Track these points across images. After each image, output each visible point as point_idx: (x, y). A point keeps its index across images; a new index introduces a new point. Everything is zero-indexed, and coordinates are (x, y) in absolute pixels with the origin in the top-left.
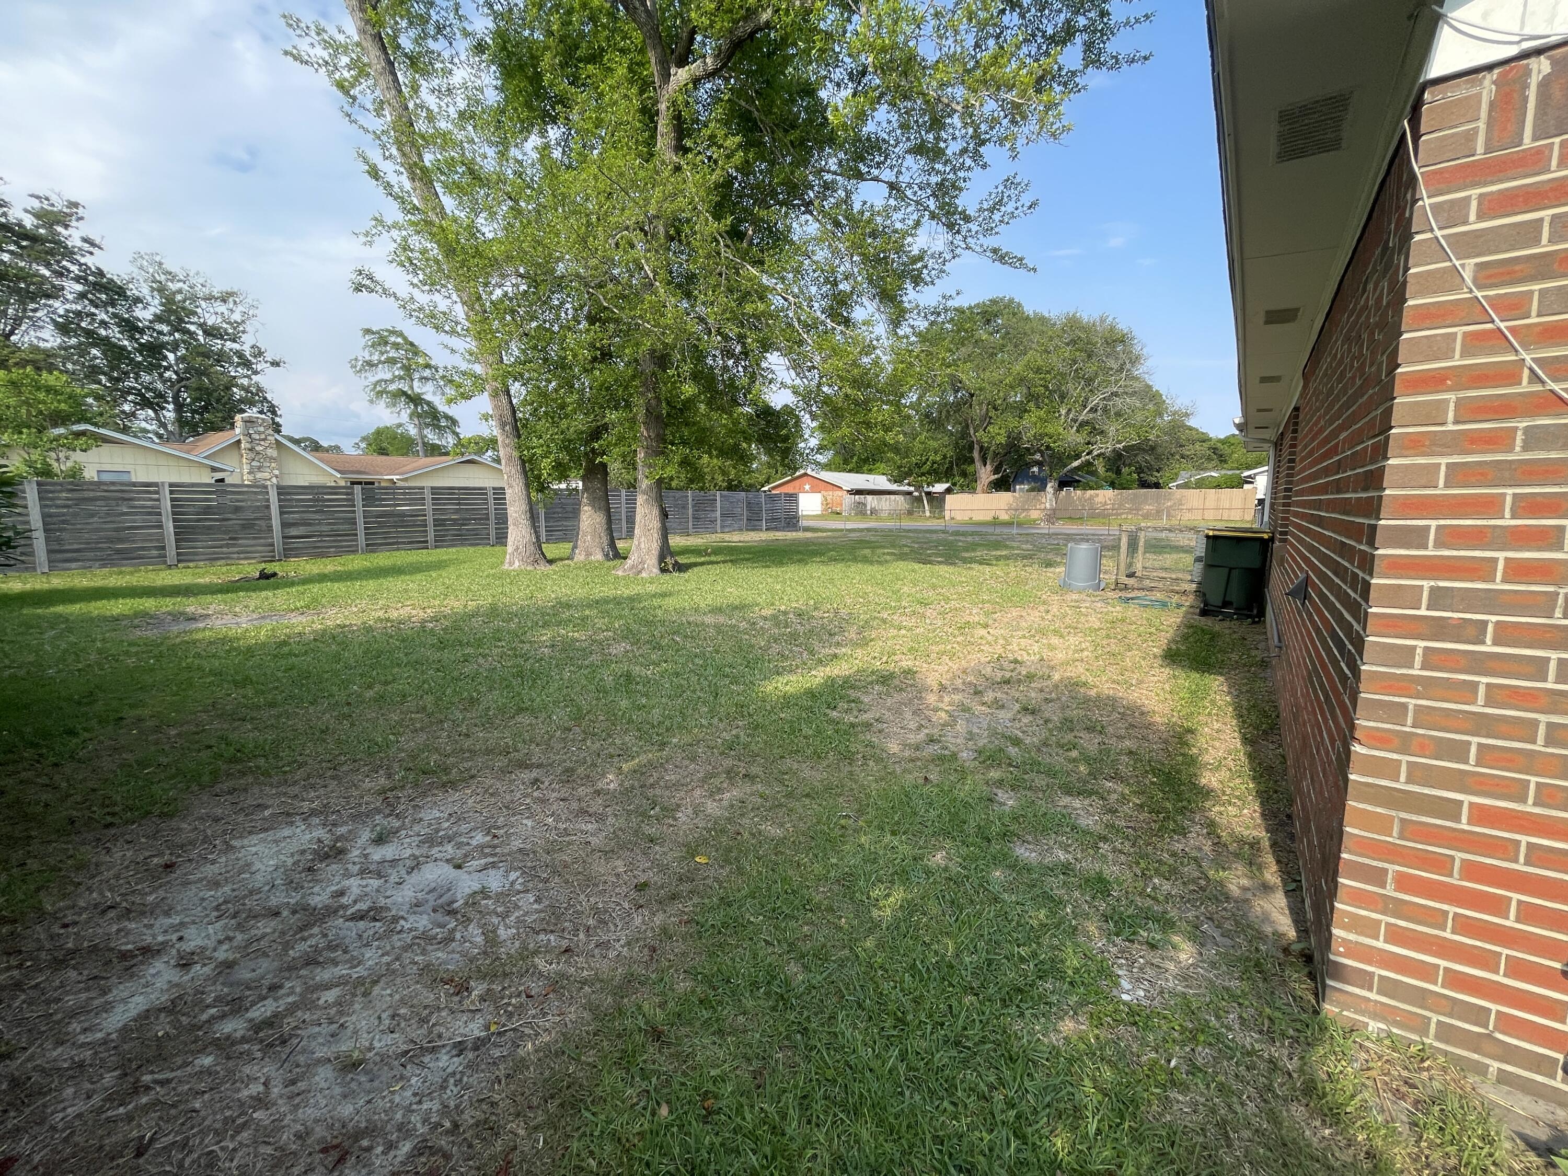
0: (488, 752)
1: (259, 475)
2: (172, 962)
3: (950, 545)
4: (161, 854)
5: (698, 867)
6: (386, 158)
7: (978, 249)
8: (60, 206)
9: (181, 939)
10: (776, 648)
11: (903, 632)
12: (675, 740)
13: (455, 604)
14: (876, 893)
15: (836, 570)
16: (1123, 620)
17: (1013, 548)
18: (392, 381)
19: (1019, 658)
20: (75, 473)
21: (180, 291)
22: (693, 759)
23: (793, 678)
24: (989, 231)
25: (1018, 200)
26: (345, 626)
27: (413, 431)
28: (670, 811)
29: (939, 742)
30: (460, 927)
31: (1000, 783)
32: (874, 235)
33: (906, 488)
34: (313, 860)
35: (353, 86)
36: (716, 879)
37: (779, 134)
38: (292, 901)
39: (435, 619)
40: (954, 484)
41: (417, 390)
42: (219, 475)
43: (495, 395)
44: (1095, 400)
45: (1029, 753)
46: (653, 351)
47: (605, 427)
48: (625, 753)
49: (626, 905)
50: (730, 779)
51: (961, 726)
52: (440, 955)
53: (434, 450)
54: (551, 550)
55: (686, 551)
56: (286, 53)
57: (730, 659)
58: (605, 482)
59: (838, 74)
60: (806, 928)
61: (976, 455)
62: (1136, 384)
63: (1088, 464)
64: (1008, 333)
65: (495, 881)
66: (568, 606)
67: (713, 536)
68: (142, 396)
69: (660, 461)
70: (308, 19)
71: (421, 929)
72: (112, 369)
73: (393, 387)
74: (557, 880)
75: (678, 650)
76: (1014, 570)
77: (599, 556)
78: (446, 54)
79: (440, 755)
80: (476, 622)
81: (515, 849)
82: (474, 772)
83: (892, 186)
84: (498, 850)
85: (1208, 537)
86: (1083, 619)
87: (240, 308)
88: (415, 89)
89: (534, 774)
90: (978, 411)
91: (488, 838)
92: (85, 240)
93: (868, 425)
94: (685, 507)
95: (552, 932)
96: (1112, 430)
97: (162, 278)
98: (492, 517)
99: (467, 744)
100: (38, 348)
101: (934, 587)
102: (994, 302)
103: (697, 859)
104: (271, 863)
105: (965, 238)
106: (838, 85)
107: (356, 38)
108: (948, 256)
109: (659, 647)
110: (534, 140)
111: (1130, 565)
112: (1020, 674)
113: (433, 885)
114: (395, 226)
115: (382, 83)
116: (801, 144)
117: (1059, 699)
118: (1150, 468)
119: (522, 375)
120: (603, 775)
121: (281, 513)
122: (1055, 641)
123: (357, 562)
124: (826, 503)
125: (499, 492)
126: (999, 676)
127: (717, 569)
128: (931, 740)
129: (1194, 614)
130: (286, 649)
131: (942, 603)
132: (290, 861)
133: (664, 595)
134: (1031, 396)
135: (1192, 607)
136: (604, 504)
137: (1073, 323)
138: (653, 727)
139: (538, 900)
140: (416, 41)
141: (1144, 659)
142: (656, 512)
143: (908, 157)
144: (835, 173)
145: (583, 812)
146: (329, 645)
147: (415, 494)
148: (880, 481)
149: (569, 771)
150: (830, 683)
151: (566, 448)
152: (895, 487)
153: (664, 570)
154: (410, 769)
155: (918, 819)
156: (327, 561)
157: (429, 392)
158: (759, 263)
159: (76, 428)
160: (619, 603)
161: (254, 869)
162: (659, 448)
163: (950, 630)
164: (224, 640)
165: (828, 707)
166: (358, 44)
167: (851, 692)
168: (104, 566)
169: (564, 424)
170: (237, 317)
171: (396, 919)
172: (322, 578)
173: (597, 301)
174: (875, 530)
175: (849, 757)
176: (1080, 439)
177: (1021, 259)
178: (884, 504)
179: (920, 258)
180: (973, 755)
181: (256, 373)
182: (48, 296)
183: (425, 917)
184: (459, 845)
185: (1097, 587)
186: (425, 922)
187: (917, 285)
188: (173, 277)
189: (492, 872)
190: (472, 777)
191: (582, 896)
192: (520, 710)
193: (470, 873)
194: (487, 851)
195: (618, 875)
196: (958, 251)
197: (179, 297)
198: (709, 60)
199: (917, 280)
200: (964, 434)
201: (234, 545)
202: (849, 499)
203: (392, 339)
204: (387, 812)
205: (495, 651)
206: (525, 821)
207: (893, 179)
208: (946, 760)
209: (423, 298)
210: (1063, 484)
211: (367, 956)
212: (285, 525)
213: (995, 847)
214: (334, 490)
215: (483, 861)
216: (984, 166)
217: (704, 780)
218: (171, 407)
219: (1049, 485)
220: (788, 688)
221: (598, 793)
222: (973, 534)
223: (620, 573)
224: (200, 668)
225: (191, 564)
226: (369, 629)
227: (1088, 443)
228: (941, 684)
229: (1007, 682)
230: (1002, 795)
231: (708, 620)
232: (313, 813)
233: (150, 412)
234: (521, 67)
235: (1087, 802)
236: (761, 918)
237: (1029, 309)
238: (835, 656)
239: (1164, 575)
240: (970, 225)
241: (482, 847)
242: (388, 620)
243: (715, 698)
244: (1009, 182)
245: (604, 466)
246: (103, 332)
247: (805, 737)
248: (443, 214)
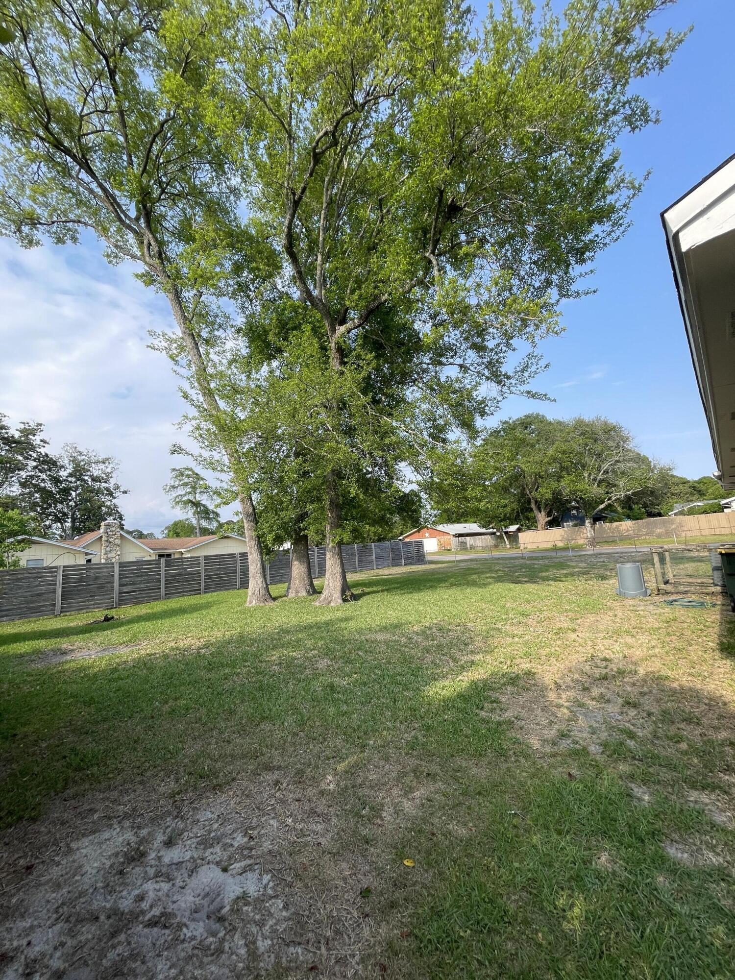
0: (244, 756)
1: (110, 555)
2: (20, 971)
3: (530, 568)
4: (25, 856)
5: (407, 871)
6: (192, 388)
7: (518, 392)
8: (33, 425)
9: (29, 943)
10: (429, 658)
11: (516, 639)
12: (371, 742)
13: (218, 635)
14: (561, 902)
15: (455, 592)
16: (675, 620)
17: (574, 567)
18: (185, 495)
19: (608, 657)
20: (16, 563)
21: (83, 460)
22: (387, 759)
23: (446, 683)
24: (522, 382)
25: (537, 364)
26: (152, 654)
27: (194, 522)
28: (377, 810)
29: (570, 736)
30: (228, 937)
31: (632, 777)
32: (455, 392)
33: (491, 530)
34: (123, 863)
35: (177, 356)
36: (424, 886)
37: (396, 350)
38: (108, 905)
39: (206, 646)
40: (522, 525)
41: (198, 499)
42: (89, 557)
43: (242, 501)
44: (605, 466)
45: (646, 746)
46: (333, 471)
47: (306, 513)
48: (338, 756)
49: (355, 914)
50: (418, 778)
51: (582, 721)
52: (213, 969)
53: (205, 532)
54: (275, 590)
55: (357, 585)
56: (148, 346)
57: (398, 670)
58: (307, 545)
59: (424, 316)
60: (510, 944)
61: (533, 506)
62: (631, 454)
63: (609, 506)
64: (539, 433)
65: (252, 885)
66: (288, 632)
67: (372, 572)
68: (56, 516)
69: (339, 531)
70: (159, 331)
71: (199, 938)
72: (44, 503)
73: (185, 498)
74: (300, 884)
75: (362, 663)
76: (580, 584)
77: (303, 593)
78: (223, 336)
79: (211, 759)
80: (231, 648)
81: (266, 850)
82: (234, 775)
83: (461, 366)
84: (254, 852)
85: (721, 554)
86: (644, 620)
87: (111, 465)
88: (208, 354)
89: (276, 775)
90: (529, 480)
91: (246, 839)
92: (42, 441)
93: (467, 500)
94: (353, 554)
95: (299, 944)
96: (621, 484)
97: (76, 454)
98: (239, 571)
99: (229, 749)
100: (9, 497)
101: (528, 602)
102: (527, 417)
103: (405, 862)
104: (95, 865)
105: (509, 388)
106: (424, 322)
107: (181, 335)
108: (500, 399)
109: (349, 661)
110: (265, 369)
111: (664, 575)
112: (612, 670)
113: (207, 889)
114: (194, 418)
115: (192, 353)
116: (408, 352)
117: (651, 692)
118: (652, 504)
119: (258, 488)
120: (324, 776)
121: (120, 579)
122: (629, 640)
123: (159, 606)
124: (440, 544)
125: (244, 556)
126: (597, 672)
127: (378, 597)
128: (563, 735)
129: (728, 610)
130: (116, 675)
131: (538, 614)
132: (108, 863)
133: (347, 619)
134: (562, 468)
135: (723, 605)
136: (306, 558)
137: (580, 423)
138: (355, 730)
139: (286, 907)
140: (209, 333)
141: (705, 652)
142: (338, 562)
143: (469, 350)
144: (428, 364)
145: (313, 812)
146: (142, 670)
147: (195, 561)
148: (474, 527)
149: (300, 772)
150: (474, 684)
151: (283, 527)
152: (484, 530)
153: (345, 600)
154: (191, 774)
155: (576, 818)
156: (142, 606)
157: (204, 499)
158: (390, 415)
159: (20, 538)
160: (319, 628)
161: (84, 870)
162: (338, 524)
163: (550, 636)
164: (83, 669)
165: (478, 708)
166: (182, 338)
167: (490, 693)
168: (21, 618)
169: (283, 514)
170: (109, 470)
171: (181, 926)
172: (139, 619)
173: (302, 446)
174: (476, 560)
175: (502, 754)
176: (601, 491)
177: (545, 395)
178: (478, 542)
179: (483, 402)
180: (600, 749)
181: (115, 498)
182: (19, 470)
183: (201, 924)
184: (226, 847)
185: (645, 594)
186: (201, 930)
187: (482, 416)
188: (81, 453)
189: (249, 875)
190: (234, 779)
191: (319, 904)
192: (263, 718)
193: (233, 876)
194: (245, 852)
195: (345, 879)
196: (506, 395)
197: (82, 463)
198: (356, 321)
199: (483, 414)
200: (523, 494)
201: (92, 600)
202: (455, 540)
203: (186, 473)
204: (175, 813)
205: (245, 670)
206: (272, 822)
207: (462, 362)
208: (578, 754)
209: (206, 454)
210: (596, 519)
211: (159, 967)
212: (120, 585)
213: (650, 849)
214: (149, 562)
215: (243, 864)
216: (514, 350)
217: (398, 779)
218: (69, 520)
219: (587, 521)
220: (444, 692)
221: (322, 793)
222: (543, 558)
223: (317, 604)
224: (66, 693)
225: (68, 614)
226: (166, 656)
227: (607, 493)
228: (556, 683)
229: (605, 678)
230: (638, 791)
231: (380, 637)
232: (126, 816)
233: (59, 525)
234: (259, 336)
235: (713, 797)
236: (469, 931)
237: (550, 417)
238: (473, 662)
239: (691, 580)
240: (511, 381)
241: (241, 848)
242: (177, 649)
243: (395, 702)
244: (530, 356)
245: (306, 537)
246: (42, 485)
247: (466, 737)
248: (218, 410)
